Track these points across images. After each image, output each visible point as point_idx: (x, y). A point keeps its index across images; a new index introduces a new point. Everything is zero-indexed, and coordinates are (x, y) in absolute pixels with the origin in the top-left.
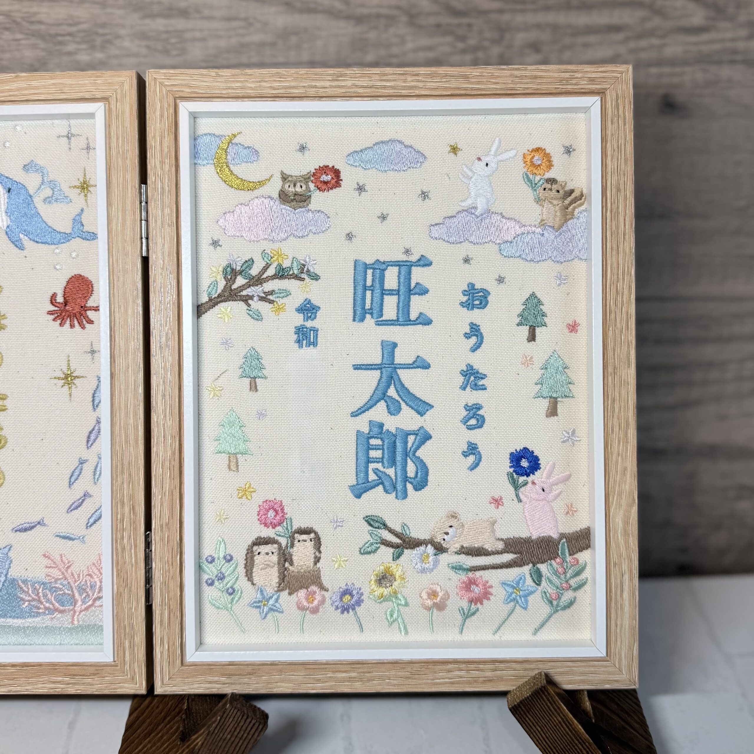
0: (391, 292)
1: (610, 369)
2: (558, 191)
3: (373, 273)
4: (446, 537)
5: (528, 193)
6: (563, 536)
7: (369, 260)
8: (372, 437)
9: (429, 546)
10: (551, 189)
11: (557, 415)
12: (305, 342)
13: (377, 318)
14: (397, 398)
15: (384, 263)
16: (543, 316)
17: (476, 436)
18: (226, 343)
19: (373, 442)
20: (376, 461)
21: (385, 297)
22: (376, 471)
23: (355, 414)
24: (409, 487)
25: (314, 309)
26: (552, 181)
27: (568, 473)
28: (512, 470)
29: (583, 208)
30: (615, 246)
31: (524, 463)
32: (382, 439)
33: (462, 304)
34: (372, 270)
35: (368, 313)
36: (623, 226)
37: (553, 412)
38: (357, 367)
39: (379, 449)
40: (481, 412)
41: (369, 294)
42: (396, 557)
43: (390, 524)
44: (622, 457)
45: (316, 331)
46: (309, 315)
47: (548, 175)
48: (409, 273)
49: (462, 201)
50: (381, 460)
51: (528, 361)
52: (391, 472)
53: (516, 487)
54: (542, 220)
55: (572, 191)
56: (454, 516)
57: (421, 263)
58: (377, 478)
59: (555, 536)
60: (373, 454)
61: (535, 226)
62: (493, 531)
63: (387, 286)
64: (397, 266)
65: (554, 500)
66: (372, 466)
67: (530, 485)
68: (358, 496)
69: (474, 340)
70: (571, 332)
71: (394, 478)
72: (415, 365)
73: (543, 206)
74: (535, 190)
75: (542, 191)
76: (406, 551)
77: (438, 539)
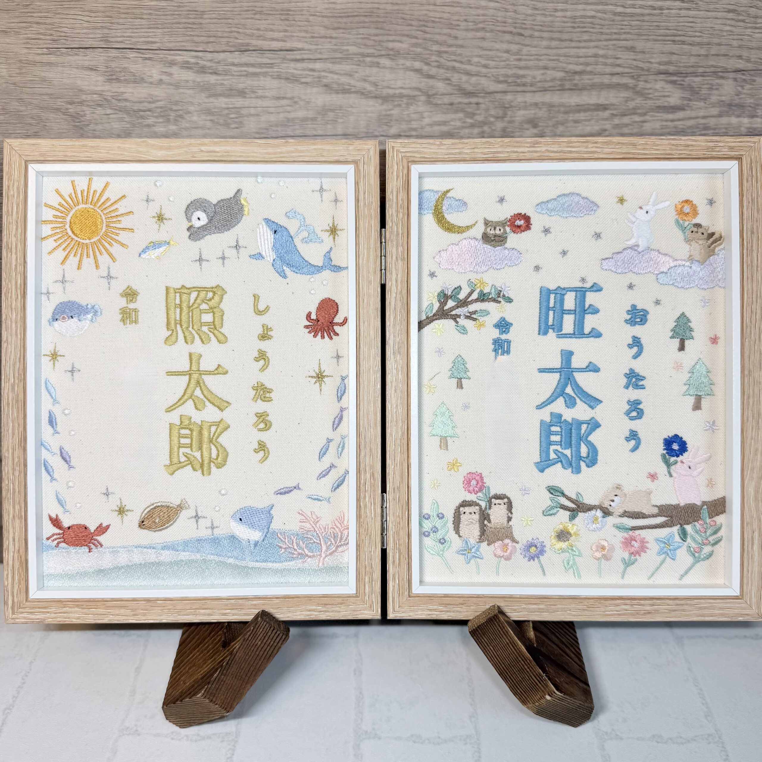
0: (569, 312)
1: (746, 372)
2: (703, 234)
3: (555, 297)
4: (612, 503)
5: (680, 235)
6: (704, 503)
7: (552, 287)
8: (553, 425)
9: (599, 510)
10: (697, 232)
11: (701, 409)
12: (500, 351)
13: (558, 332)
14: (573, 394)
15: (564, 289)
16: (690, 331)
17: (636, 425)
18: (440, 352)
19: (553, 429)
20: (555, 443)
21: (564, 315)
22: (556, 451)
23: (539, 407)
24: (583, 464)
25: (507, 325)
26: (698, 226)
27: (709, 454)
28: (665, 452)
29: (722, 247)
30: (750, 276)
31: (675, 447)
32: (561, 427)
33: (626, 321)
34: (554, 295)
35: (551, 328)
36: (756, 261)
37: (697, 406)
38: (541, 371)
39: (558, 435)
40: (640, 406)
41: (551, 313)
42: (572, 518)
43: (566, 493)
44: (754, 440)
45: (509, 342)
46: (504, 330)
47: (695, 221)
48: (584, 297)
49: (627, 240)
50: (560, 443)
51: (678, 366)
52: (568, 452)
53: (668, 465)
54: (690, 256)
55: (713, 234)
56: (618, 487)
57: (595, 289)
58: (557, 457)
59: (699, 503)
60: (554, 438)
61: (685, 260)
62: (649, 500)
63: (566, 307)
64: (574, 291)
65: (698, 476)
66: (552, 448)
67: (679, 464)
68: (542, 471)
69: (635, 349)
70: (713, 343)
71: (570, 457)
72: (588, 369)
73: (691, 245)
74: (685, 233)
75: (690, 233)
76: (579, 513)
77: (606, 505)
